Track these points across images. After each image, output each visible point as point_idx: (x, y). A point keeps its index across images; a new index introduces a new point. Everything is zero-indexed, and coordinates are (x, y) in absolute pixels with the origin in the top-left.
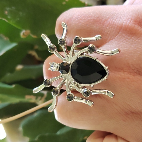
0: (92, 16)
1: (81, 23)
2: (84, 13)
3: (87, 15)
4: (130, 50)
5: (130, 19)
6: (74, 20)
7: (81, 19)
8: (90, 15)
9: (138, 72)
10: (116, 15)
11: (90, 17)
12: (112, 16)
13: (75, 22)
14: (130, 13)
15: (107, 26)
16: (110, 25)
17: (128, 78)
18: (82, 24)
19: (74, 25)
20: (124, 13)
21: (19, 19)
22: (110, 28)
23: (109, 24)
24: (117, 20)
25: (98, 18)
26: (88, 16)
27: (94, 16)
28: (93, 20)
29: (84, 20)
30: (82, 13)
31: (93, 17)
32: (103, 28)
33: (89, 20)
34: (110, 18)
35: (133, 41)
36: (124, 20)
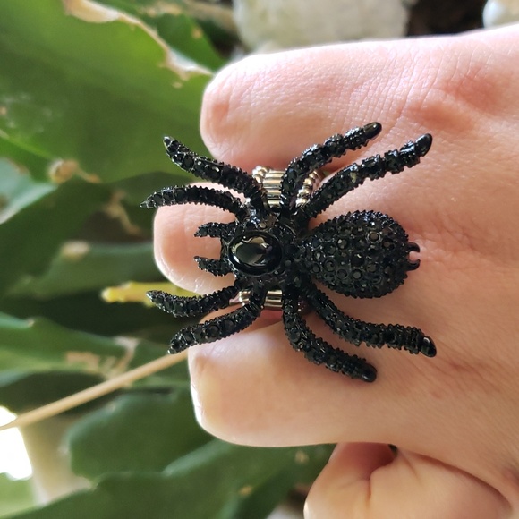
0: (312, 76)
1: (281, 97)
2: (289, 68)
3: (298, 74)
4: (438, 170)
5: (429, 77)
6: (258, 90)
7: (278, 87)
8: (306, 72)
9: (466, 238)
10: (388, 68)
11: (306, 78)
12: (374, 71)
13: (262, 95)
14: (431, 60)
15: (361, 103)
16: (370, 100)
17: (440, 260)
18: (282, 101)
19: (257, 103)
20: (413, 61)
21: (41, 130)
22: (368, 108)
23: (366, 95)
24: (390, 82)
25: (332, 79)
26: (300, 76)
27: (320, 75)
28: (318, 86)
29: (289, 87)
30: (283, 67)
31: (316, 77)
32: (348, 108)
33: (304, 86)
34: (370, 78)
35: (445, 142)
36: (411, 80)
